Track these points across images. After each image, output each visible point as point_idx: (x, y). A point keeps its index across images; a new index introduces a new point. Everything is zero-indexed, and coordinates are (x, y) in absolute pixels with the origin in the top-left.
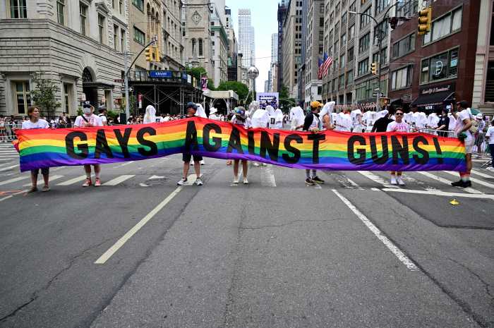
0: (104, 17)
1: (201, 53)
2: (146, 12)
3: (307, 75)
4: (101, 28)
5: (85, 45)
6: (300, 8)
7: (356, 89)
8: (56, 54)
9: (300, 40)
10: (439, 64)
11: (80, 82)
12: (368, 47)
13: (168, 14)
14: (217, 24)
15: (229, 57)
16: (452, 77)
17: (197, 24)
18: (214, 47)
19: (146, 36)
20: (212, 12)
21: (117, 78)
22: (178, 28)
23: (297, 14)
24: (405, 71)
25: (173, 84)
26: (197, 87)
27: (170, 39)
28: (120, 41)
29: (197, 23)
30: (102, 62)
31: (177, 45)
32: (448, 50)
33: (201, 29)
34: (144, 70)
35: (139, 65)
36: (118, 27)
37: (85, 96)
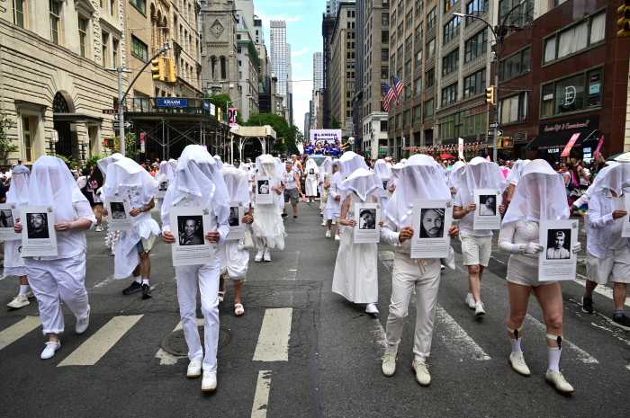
0: (88, 20)
1: (224, 76)
2: (149, 15)
3: (365, 105)
4: (83, 35)
5: (57, 58)
6: (352, 20)
7: (440, 125)
8: (10, 70)
9: (353, 60)
10: (569, 90)
11: (49, 114)
12: (457, 68)
13: (180, 21)
14: (244, 38)
15: (260, 81)
16: (591, 108)
17: (218, 38)
18: (241, 69)
19: (149, 49)
20: (238, 21)
21: (107, 108)
22: (194, 40)
23: (349, 26)
24: (515, 101)
25: (189, 116)
26: (223, 122)
27: (183, 55)
28: (112, 54)
29: (218, 35)
30: (85, 84)
31: (192, 64)
32: (586, 70)
33: (224, 45)
34: (147, 97)
35: (139, 89)
36: (108, 35)
37: (56, 133)
